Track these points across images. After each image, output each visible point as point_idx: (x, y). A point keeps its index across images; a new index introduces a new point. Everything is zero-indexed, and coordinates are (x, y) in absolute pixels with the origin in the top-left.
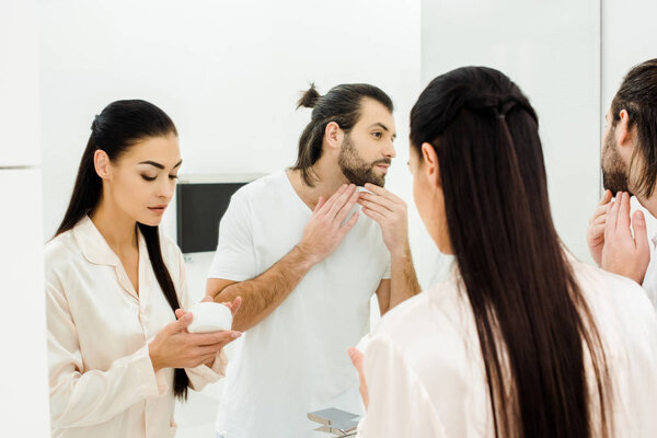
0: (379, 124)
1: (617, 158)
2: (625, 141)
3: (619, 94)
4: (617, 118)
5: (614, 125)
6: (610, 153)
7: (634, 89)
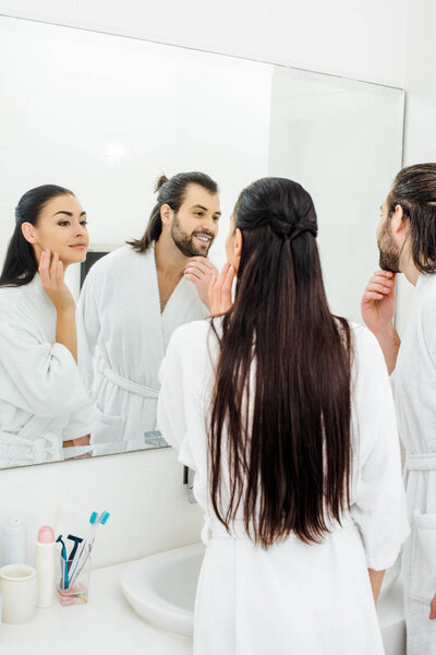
0: (199, 206)
1: (392, 242)
2: (399, 230)
3: (393, 192)
4: (392, 209)
5: (390, 216)
6: (387, 238)
7: (406, 191)
